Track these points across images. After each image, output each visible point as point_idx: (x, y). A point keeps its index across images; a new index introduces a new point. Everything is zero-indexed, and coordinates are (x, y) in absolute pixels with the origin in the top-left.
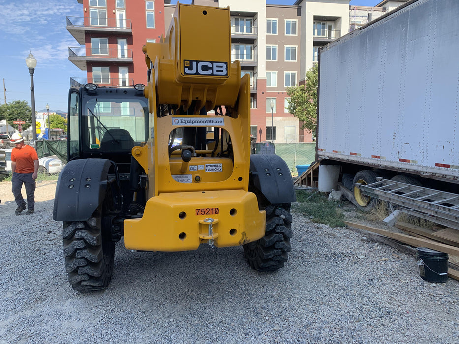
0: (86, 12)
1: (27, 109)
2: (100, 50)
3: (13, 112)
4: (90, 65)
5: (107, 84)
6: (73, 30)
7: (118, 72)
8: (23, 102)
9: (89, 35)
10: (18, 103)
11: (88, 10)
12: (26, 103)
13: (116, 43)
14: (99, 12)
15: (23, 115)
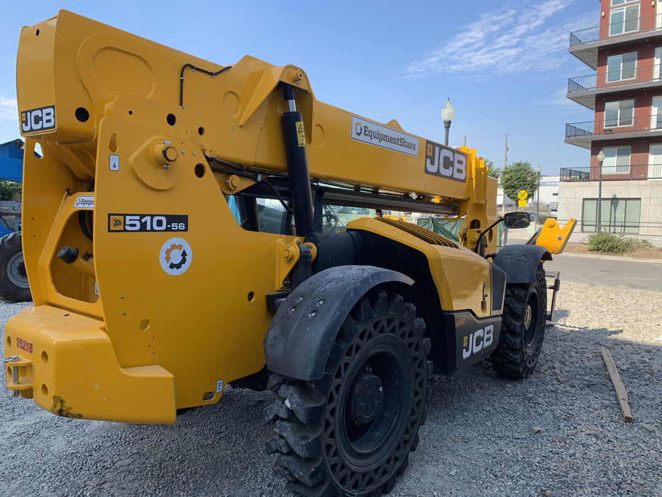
0: (604, 17)
1: (529, 173)
2: (621, 72)
3: (511, 177)
4: (601, 100)
5: (630, 127)
6: (578, 51)
7: (650, 105)
8: (525, 164)
9: (605, 52)
10: (519, 165)
11: (607, 13)
12: (528, 165)
13: (652, 56)
14: (627, 12)
15: (524, 181)
